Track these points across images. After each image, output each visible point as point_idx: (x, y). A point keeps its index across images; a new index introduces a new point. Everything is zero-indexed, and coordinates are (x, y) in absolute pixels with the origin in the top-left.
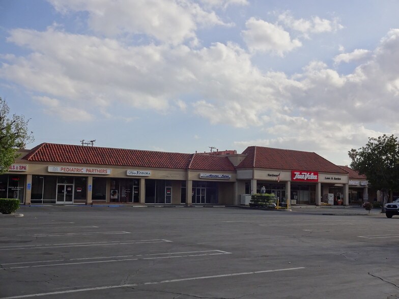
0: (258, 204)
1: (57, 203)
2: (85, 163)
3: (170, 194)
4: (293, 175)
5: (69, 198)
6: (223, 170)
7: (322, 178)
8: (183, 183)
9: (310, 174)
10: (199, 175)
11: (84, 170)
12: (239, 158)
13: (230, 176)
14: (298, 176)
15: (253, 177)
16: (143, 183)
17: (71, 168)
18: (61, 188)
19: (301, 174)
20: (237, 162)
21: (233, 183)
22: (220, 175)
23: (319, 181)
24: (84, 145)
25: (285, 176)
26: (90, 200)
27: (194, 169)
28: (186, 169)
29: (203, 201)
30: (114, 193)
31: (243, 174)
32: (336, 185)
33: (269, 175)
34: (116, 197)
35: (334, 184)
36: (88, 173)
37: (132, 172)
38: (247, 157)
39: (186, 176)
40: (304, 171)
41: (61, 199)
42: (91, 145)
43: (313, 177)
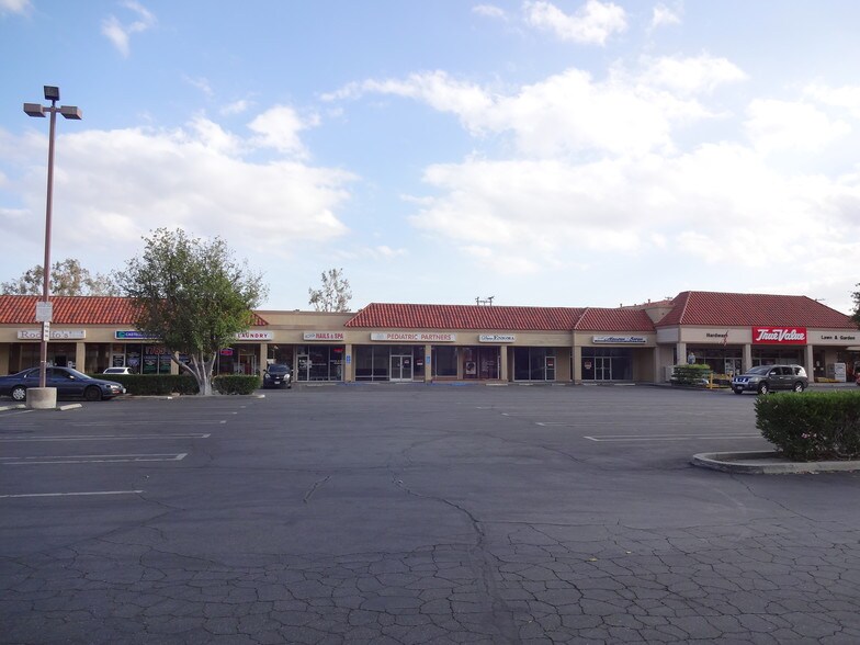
0: (685, 381)
1: (392, 380)
2: (421, 326)
3: (553, 367)
4: (755, 334)
5: (407, 375)
6: (634, 330)
7: (815, 337)
8: (566, 352)
9: (789, 332)
10: (592, 338)
11: (418, 337)
12: (661, 311)
13: (645, 339)
14: (765, 335)
15: (679, 339)
16: (504, 352)
17: (401, 334)
18: (396, 361)
19: (771, 332)
20: (657, 317)
21: (651, 350)
22: (627, 337)
23: (808, 342)
24: (481, 304)
25: (739, 336)
26: (428, 376)
27: (582, 330)
28: (571, 331)
29: (607, 377)
30: (471, 366)
31: (666, 335)
32: (850, 349)
33: (708, 335)
34: (474, 372)
35: (847, 347)
36: (424, 339)
37: (488, 338)
38: (674, 308)
39: (572, 340)
40: (778, 328)
41: (396, 375)
42: (488, 304)
43: (794, 336)
